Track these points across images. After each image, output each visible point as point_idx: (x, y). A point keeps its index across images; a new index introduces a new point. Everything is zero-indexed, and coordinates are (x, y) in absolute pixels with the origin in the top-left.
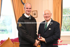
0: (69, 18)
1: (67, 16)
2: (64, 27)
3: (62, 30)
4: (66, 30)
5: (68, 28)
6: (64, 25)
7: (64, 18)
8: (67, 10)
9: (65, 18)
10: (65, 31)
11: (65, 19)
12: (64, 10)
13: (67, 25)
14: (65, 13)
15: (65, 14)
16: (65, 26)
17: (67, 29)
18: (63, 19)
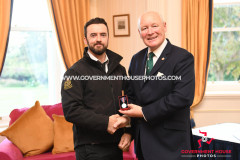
0: (232, 38)
1: (225, 33)
2: (216, 67)
3: (210, 76)
4: (222, 76)
5: (229, 69)
6: (217, 61)
7: (218, 38)
8: (228, 13)
9: (221, 37)
10: (220, 79)
11: (221, 41)
12: (218, 11)
13: (228, 60)
14: (221, 21)
15: (222, 25)
16: (220, 63)
17: (227, 74)
18: (212, 43)
